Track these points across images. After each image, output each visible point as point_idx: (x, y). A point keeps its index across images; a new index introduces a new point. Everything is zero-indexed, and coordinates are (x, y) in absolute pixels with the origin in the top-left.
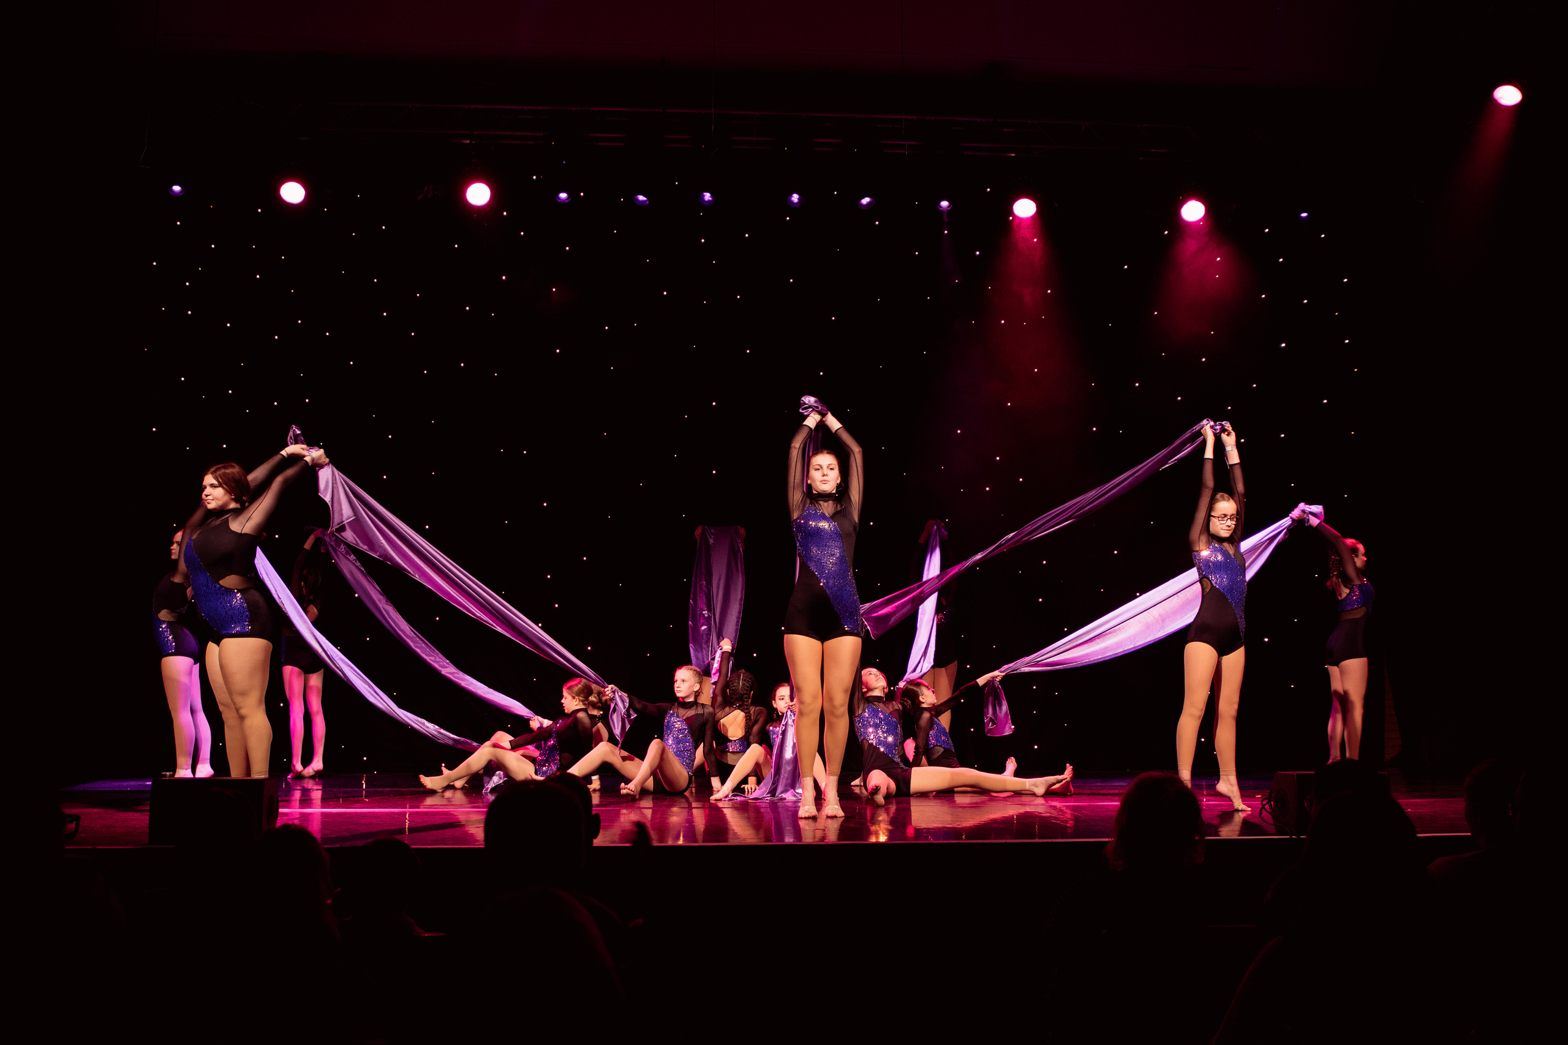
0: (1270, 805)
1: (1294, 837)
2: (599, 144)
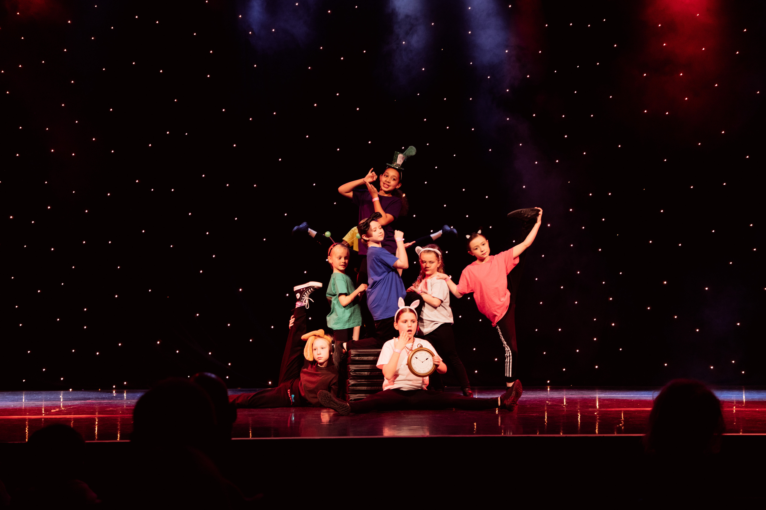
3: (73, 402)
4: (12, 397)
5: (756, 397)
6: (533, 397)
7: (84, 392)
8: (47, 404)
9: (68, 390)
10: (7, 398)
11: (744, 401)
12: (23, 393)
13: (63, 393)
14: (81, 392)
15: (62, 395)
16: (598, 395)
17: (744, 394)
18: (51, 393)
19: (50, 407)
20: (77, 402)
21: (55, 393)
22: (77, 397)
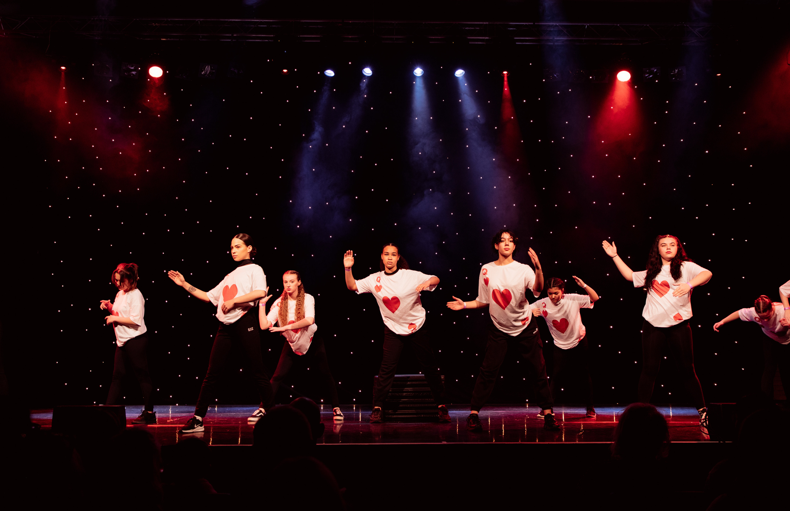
0: (706, 423)
1: (721, 442)
2: (306, 41)
3: (181, 414)
4: (136, 410)
5: (681, 413)
6: (518, 412)
7: (187, 407)
8: (163, 415)
9: (175, 405)
10: (132, 410)
11: (671, 415)
12: (142, 407)
13: (171, 407)
14: (185, 406)
15: (171, 409)
16: (564, 411)
17: (671, 411)
18: (163, 407)
19: (166, 418)
20: (184, 415)
21: (166, 407)
22: (183, 410)
